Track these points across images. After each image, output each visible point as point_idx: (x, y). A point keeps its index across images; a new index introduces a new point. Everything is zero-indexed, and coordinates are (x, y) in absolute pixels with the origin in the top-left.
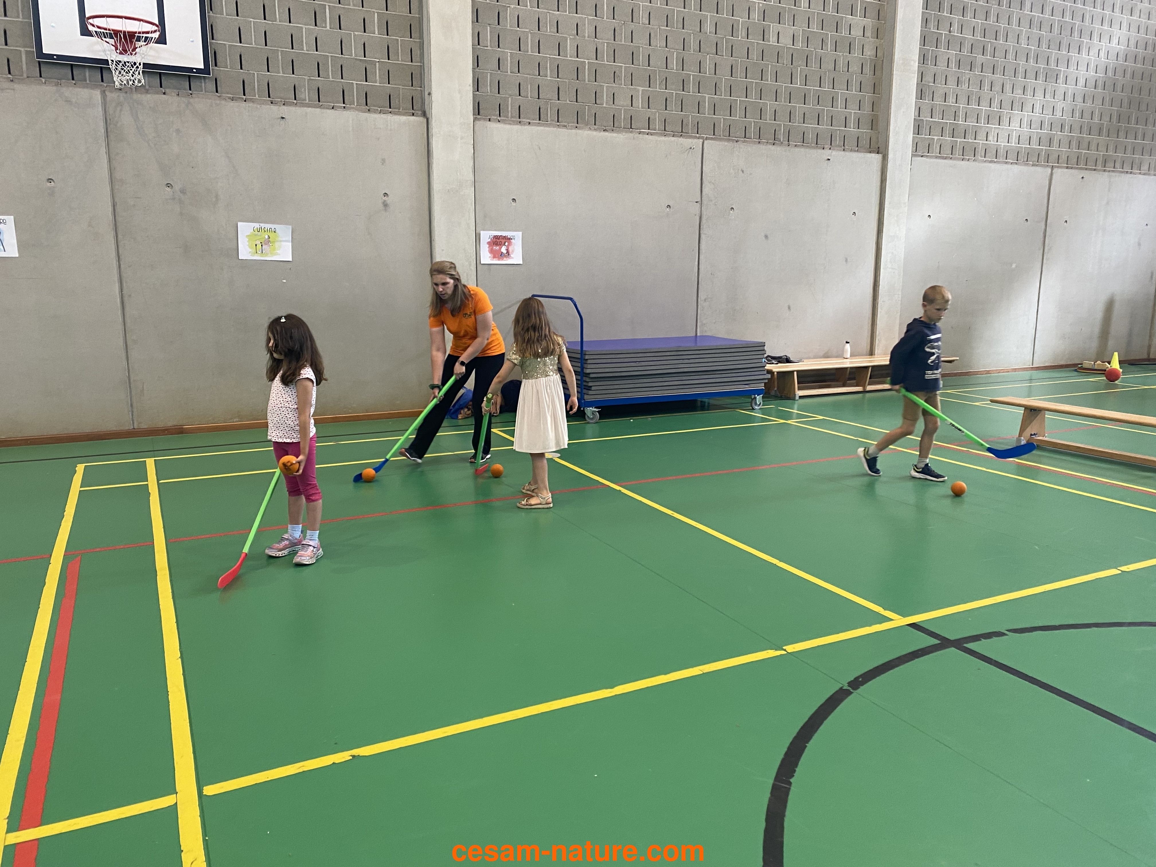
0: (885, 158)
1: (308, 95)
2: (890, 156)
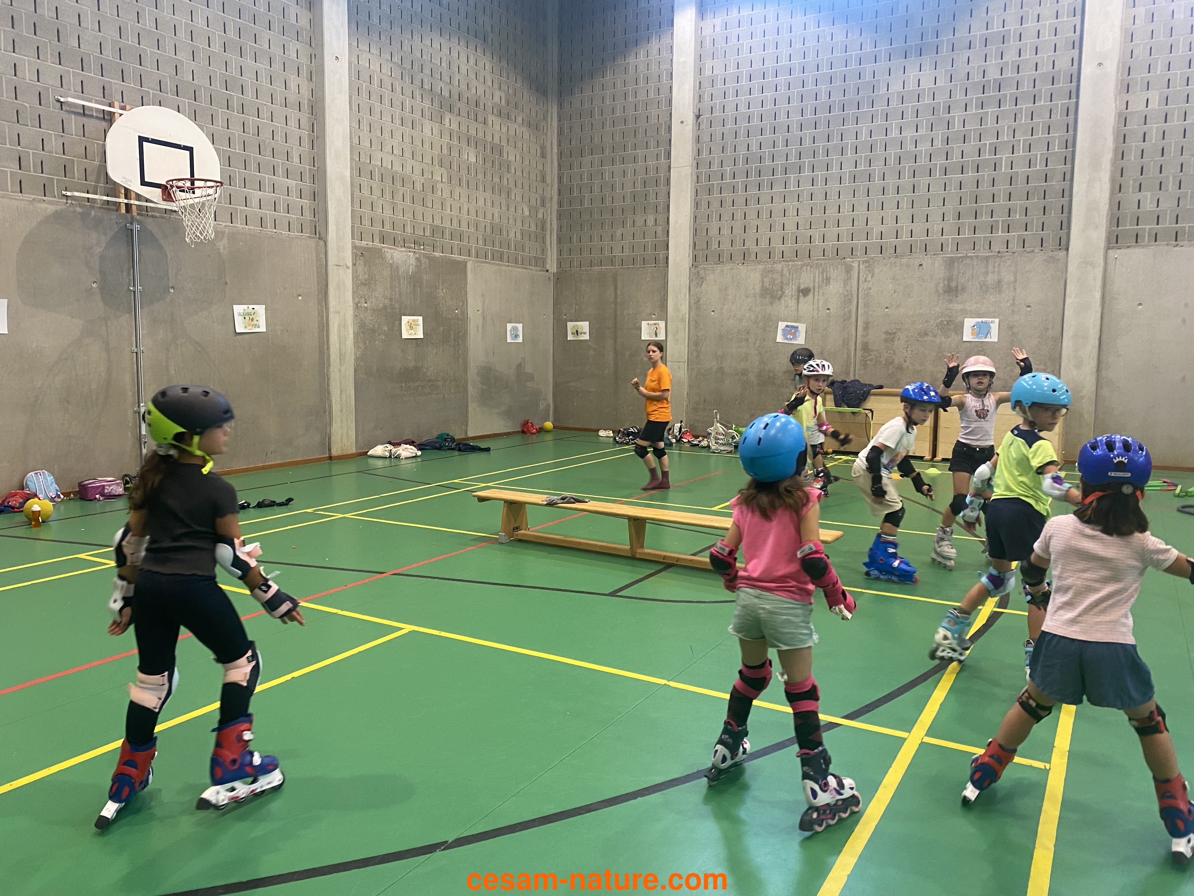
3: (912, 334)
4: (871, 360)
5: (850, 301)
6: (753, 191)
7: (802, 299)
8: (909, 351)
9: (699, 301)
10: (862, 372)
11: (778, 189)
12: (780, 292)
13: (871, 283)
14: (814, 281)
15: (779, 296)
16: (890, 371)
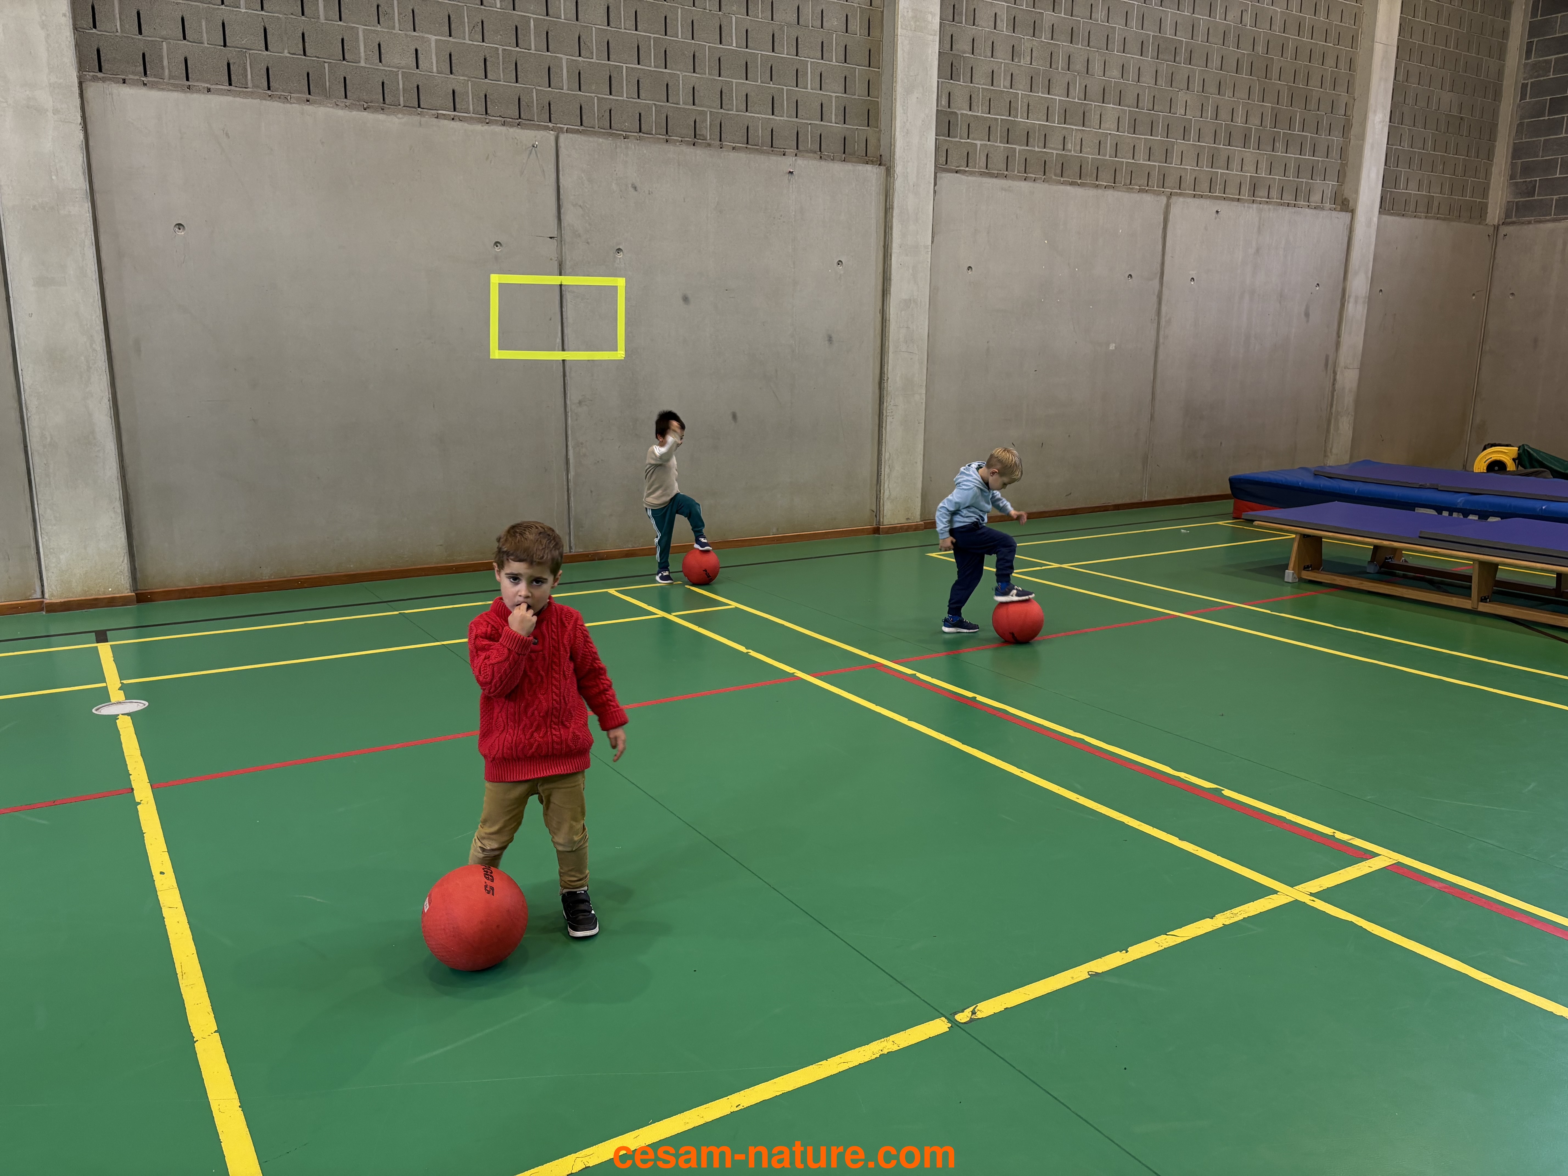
0: (889, 172)
2: (899, 169)
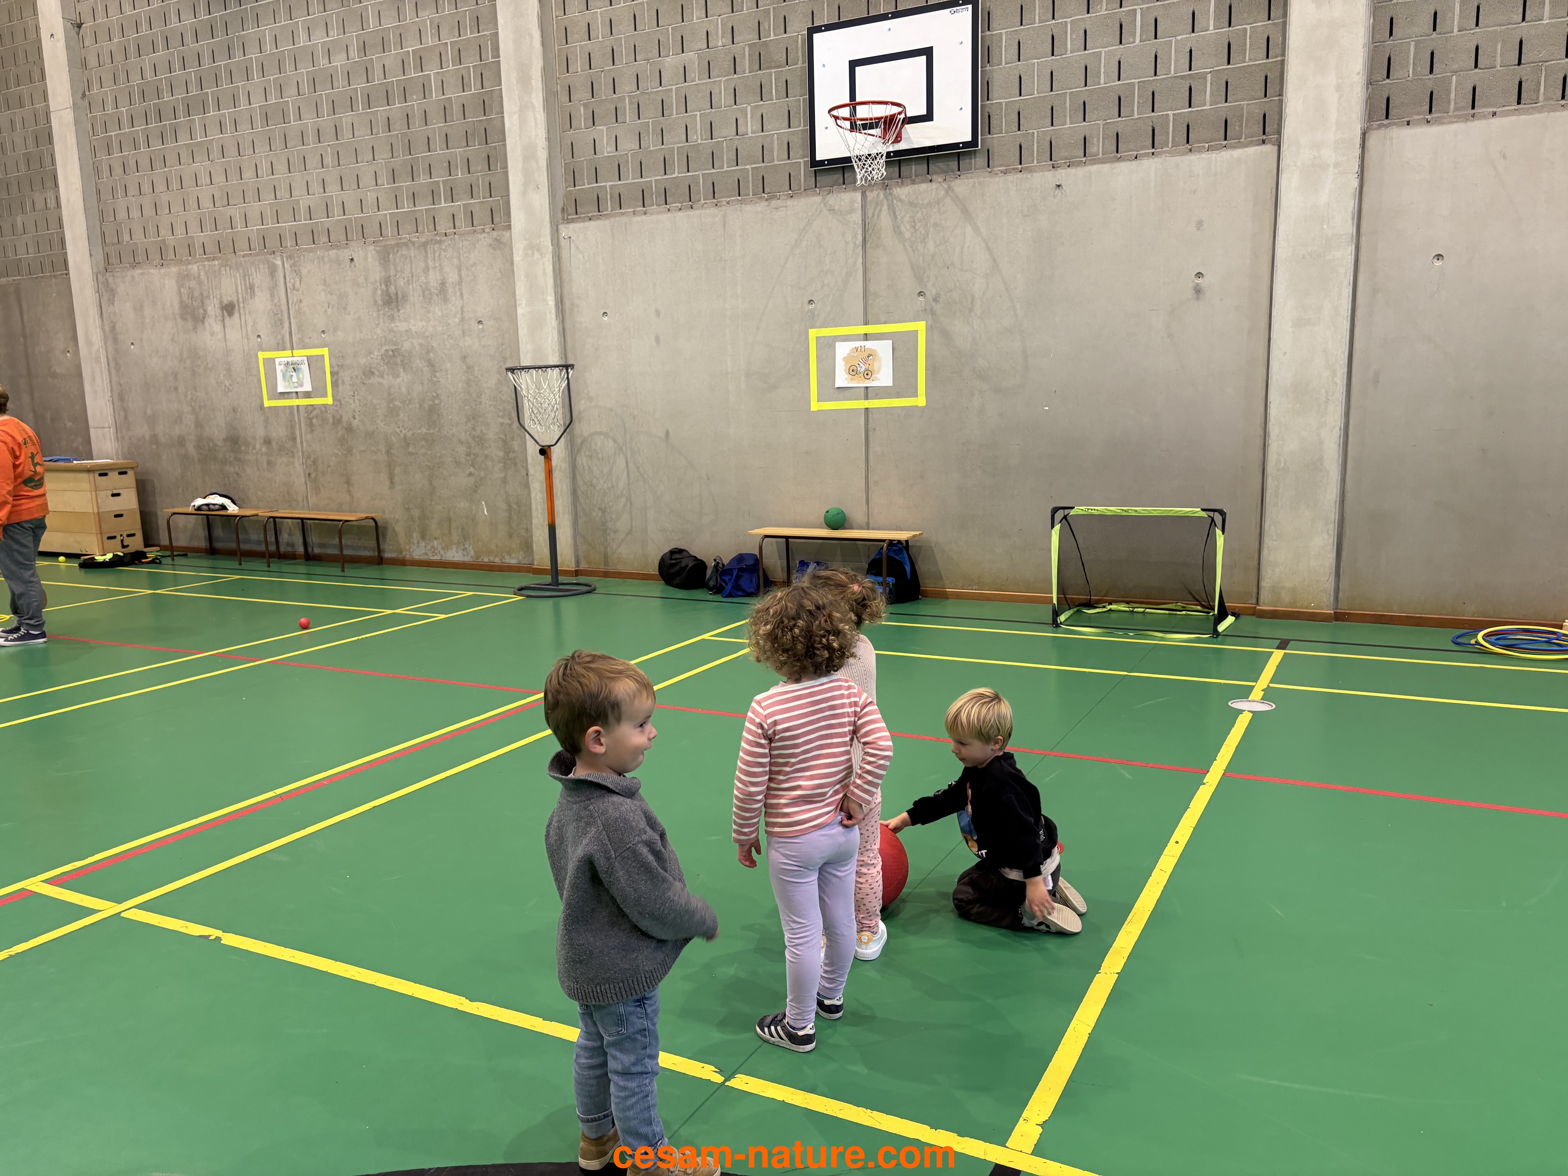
1: (1103, 146)
3: (356, 373)
4: (317, 417)
5: (281, 321)
6: (156, 146)
7: (227, 319)
8: (357, 401)
9: (113, 329)
10: (309, 436)
11: (184, 140)
12: (201, 311)
13: (300, 292)
14: (237, 293)
15: (201, 316)
16: (340, 435)
